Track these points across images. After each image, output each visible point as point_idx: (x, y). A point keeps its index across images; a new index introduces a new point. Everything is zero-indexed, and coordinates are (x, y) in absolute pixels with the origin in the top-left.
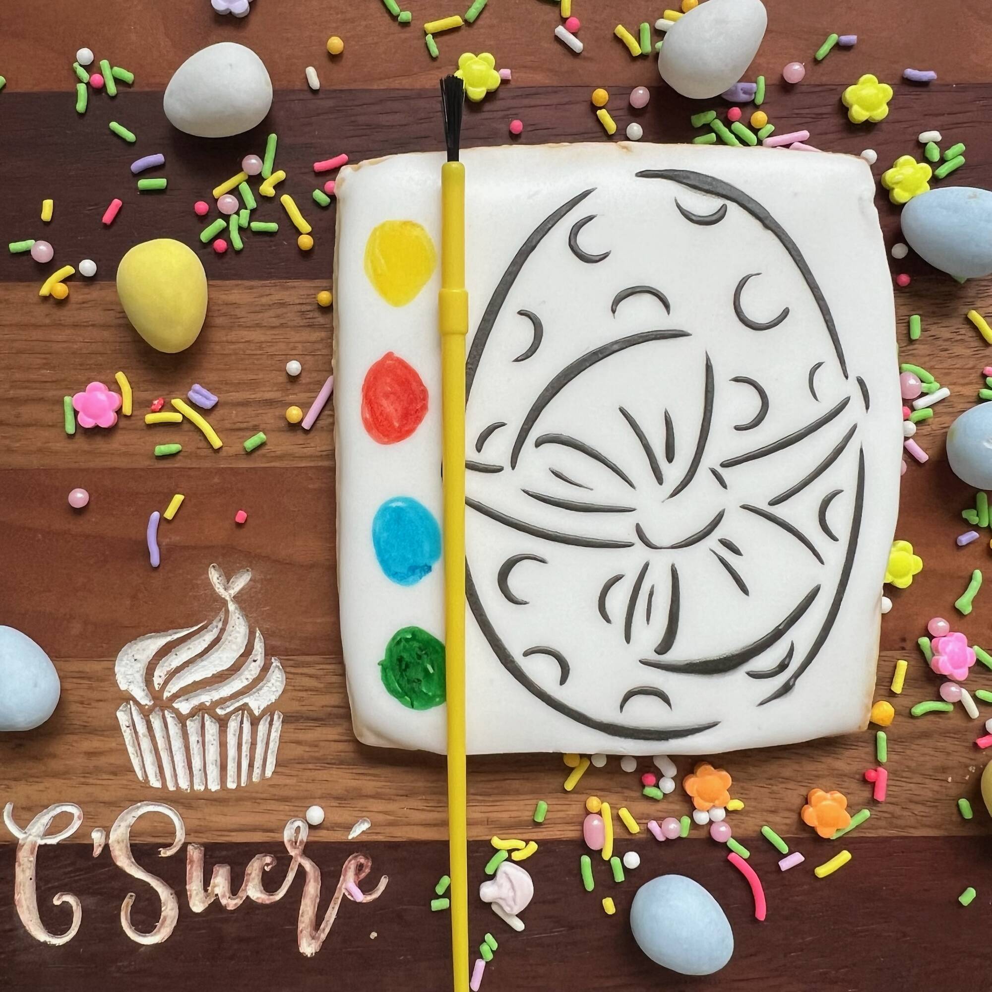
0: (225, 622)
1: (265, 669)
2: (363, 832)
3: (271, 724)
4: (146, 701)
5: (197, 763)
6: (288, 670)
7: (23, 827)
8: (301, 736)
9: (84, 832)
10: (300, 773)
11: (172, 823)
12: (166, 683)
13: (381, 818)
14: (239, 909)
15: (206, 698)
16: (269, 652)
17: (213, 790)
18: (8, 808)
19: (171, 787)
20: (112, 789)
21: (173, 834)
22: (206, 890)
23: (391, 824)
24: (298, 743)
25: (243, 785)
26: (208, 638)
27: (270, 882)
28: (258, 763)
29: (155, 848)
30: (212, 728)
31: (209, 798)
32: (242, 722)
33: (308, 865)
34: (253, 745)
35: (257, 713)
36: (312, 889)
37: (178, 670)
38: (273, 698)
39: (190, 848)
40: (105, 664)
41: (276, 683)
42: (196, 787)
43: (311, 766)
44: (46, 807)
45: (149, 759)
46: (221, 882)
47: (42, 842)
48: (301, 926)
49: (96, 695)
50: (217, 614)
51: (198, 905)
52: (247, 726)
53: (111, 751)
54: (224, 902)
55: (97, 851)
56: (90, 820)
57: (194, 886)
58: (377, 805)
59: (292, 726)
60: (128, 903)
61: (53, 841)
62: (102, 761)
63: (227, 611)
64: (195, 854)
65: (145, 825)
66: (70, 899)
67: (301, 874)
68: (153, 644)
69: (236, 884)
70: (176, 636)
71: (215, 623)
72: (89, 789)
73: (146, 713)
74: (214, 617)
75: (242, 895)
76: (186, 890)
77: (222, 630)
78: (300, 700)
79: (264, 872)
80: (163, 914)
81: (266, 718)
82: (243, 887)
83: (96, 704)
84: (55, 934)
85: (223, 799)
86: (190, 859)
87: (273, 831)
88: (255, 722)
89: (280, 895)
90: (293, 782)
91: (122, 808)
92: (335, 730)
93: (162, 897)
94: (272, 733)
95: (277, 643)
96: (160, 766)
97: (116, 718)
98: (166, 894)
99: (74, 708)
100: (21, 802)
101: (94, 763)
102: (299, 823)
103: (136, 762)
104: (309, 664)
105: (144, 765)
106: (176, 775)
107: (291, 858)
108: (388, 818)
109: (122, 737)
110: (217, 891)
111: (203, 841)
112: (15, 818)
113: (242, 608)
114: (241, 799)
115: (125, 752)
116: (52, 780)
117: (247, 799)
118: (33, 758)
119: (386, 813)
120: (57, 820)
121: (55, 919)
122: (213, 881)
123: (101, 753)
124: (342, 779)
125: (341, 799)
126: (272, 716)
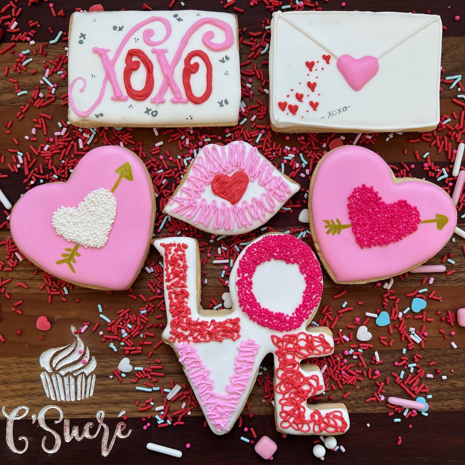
0: (76, 345)
1: (90, 360)
2: (123, 415)
3: (92, 378)
4: (50, 370)
5: (67, 392)
6: (98, 360)
7: (9, 414)
8: (102, 382)
9: (29, 416)
10: (102, 395)
11: (59, 412)
12: (57, 365)
13: (129, 410)
14: (82, 441)
15: (70, 370)
16: (91, 355)
18: (4, 407)
19: (59, 400)
20: (39, 400)
21: (59, 415)
22: (70, 435)
23: (133, 412)
24: (101, 385)
25: (83, 399)
26: (71, 349)
27: (92, 431)
28: (88, 392)
29: (53, 421)
30: (72, 380)
31: (71, 404)
32: (82, 378)
33: (105, 426)
34: (86, 386)
35: (87, 375)
36: (106, 434)
37: (61, 361)
38: (93, 369)
39: (65, 421)
40: (37, 359)
41: (93, 365)
42: (67, 400)
43: (105, 393)
44: (16, 407)
45: (51, 390)
46: (75, 432)
47: (15, 419)
48: (102, 447)
49: (34, 369)
50: (74, 342)
51: (68, 439)
52: (84, 379)
53: (38, 388)
54: (76, 439)
55: (34, 422)
56: (31, 412)
57: (67, 434)
58: (128, 406)
59: (99, 379)
60: (44, 438)
61: (19, 418)
62: (35, 391)
63: (77, 341)
64: (67, 423)
65: (50, 413)
66: (24, 438)
67: (102, 428)
68: (53, 352)
69: (81, 433)
70: (60, 349)
71: (73, 345)
72: (31, 401)
73: (50, 375)
74: (73, 343)
75: (83, 436)
76: (63, 435)
77: (75, 347)
78: (102, 370)
79: (90, 428)
80: (56, 443)
81: (90, 377)
82: (83, 434)
83: (33, 372)
84: (20, 450)
85: (76, 404)
86: (65, 424)
87: (93, 414)
88: (86, 378)
89: (95, 436)
90: (99, 398)
91: (42, 407)
92: (113, 380)
93: (56, 437)
94: (92, 382)
95: (94, 351)
96: (55, 393)
97: (40, 377)
98: (56, 436)
99: (26, 373)
100: (8, 406)
101: (32, 392)
102: (102, 412)
103: (47, 392)
104: (104, 358)
105: (49, 393)
106: (60, 396)
107: (99, 423)
108: (131, 410)
109: (42, 383)
110: (74, 435)
111: (69, 418)
112: (6, 411)
113: (82, 340)
114: (82, 404)
115: (43, 388)
116: (18, 398)
117: (84, 404)
118: (13, 391)
119: (131, 408)
120: (20, 412)
121: (19, 445)
122: (73, 432)
123: (35, 389)
124: (116, 397)
125: (115, 403)
126: (92, 376)
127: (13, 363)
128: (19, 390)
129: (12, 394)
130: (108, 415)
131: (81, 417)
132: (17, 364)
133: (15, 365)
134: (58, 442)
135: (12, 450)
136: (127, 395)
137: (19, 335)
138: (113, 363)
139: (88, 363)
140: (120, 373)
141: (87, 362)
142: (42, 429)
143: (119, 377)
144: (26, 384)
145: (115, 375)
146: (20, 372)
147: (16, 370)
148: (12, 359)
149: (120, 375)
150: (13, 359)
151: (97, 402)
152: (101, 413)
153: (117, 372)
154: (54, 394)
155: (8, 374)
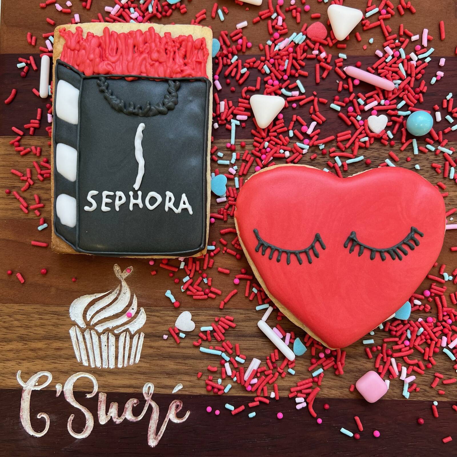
0: (120, 291)
1: (138, 313)
2: (179, 390)
3: (139, 338)
4: (83, 325)
5: (105, 355)
6: (148, 313)
7: (25, 382)
8: (153, 344)
9: (52, 385)
10: (151, 361)
11: (92, 383)
12: (92, 318)
13: (188, 383)
14: (121, 424)
15: (110, 325)
16: (139, 305)
17: (111, 368)
18: (19, 372)
19: (93, 366)
20: (67, 365)
21: (93, 387)
22: (107, 414)
23: (192, 387)
24: (151, 347)
25: (125, 366)
26: (112, 297)
27: (136, 411)
28: (132, 357)
29: (84, 393)
30: (112, 339)
31: (110, 372)
32: (126, 337)
33: (154, 404)
34: (131, 348)
35: (133, 333)
36: (155, 416)
37: (98, 312)
38: (141, 326)
39: (100, 394)
40: (66, 308)
41: (142, 320)
42: (104, 366)
43: (156, 358)
44: (36, 373)
45: (83, 352)
46: (113, 411)
47: (34, 389)
48: (149, 433)
49: (61, 322)
50: (117, 287)
51: (103, 420)
52: (128, 338)
53: (66, 348)
54: (115, 420)
55: (58, 394)
56: (56, 380)
57: (101, 412)
58: (187, 378)
59: (149, 339)
60: (71, 417)
61: (39, 388)
62: (62, 353)
63: (121, 286)
64: (102, 397)
65: (80, 382)
66: (45, 416)
67: (150, 408)
68: (87, 299)
69: (121, 412)
70: (97, 297)
71: (115, 291)
72: (56, 365)
73: (83, 331)
74: (115, 288)
75: (123, 418)
76: (97, 414)
77: (119, 294)
78: (153, 327)
79: (133, 407)
80: (87, 425)
81: (137, 335)
82: (124, 414)
83: (61, 327)
84: (38, 432)
85: (115, 372)
86: (100, 399)
87: (137, 388)
88: (132, 337)
89: (140, 418)
90: (147, 365)
91: (70, 375)
92: (168, 342)
93: (87, 417)
94: (139, 342)
95: (144, 301)
96: (88, 356)
97: (69, 333)
98: (88, 415)
99: (50, 327)
100: (25, 370)
101: (59, 353)
102: (150, 385)
103: (77, 354)
104: (157, 311)
105: (81, 355)
106: (95, 360)
107: (146, 401)
108: (191, 383)
109: (71, 342)
110: (112, 415)
111: (106, 391)
112: (22, 377)
113: (128, 285)
114: (124, 372)
115: (72, 349)
116: (39, 360)
117: (127, 373)
118: (31, 350)
119: (190, 381)
120: (41, 379)
121: (38, 425)
122: (110, 410)
123: (62, 349)
124: (171, 365)
125: (169, 374)
126: (140, 334)
127: (34, 313)
128: (40, 349)
129: (31, 354)
130: (158, 389)
131: (122, 390)
132: (40, 314)
133: (36, 316)
134: (90, 423)
135: (27, 431)
136: (185, 364)
137: (45, 274)
138: (168, 318)
139: (135, 317)
140: (177, 332)
141: (133, 315)
142: (69, 404)
143: (176, 337)
144: (51, 341)
145: (170, 335)
146: (42, 325)
147: (38, 322)
148: (33, 307)
149: (178, 334)
150: (35, 307)
151: (144, 371)
152: (149, 387)
153: (174, 330)
154: (86, 358)
155: (27, 327)
